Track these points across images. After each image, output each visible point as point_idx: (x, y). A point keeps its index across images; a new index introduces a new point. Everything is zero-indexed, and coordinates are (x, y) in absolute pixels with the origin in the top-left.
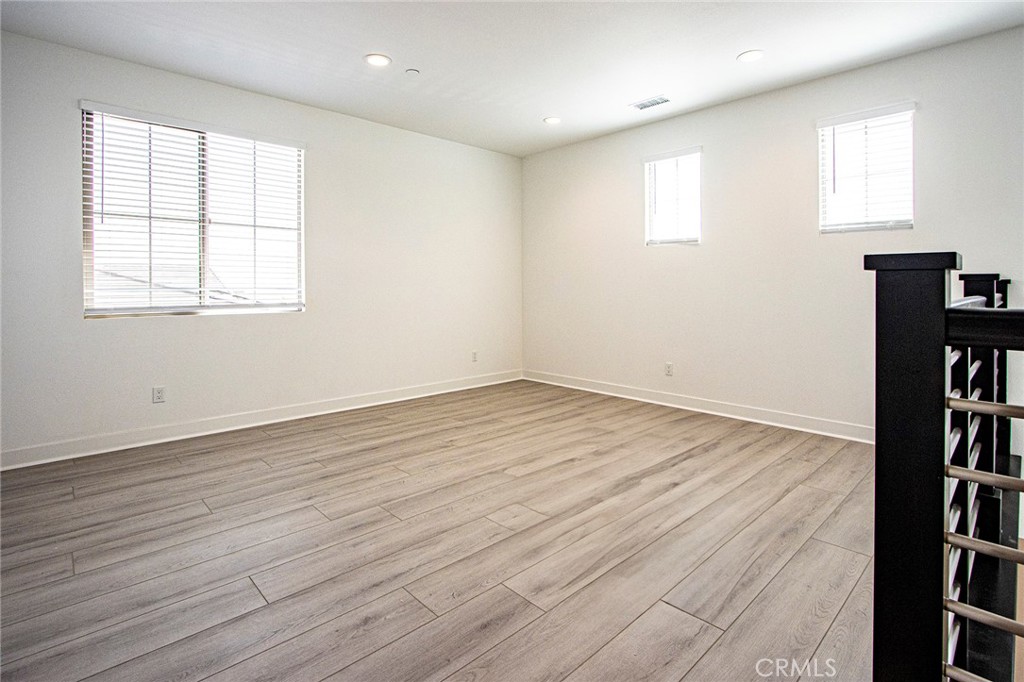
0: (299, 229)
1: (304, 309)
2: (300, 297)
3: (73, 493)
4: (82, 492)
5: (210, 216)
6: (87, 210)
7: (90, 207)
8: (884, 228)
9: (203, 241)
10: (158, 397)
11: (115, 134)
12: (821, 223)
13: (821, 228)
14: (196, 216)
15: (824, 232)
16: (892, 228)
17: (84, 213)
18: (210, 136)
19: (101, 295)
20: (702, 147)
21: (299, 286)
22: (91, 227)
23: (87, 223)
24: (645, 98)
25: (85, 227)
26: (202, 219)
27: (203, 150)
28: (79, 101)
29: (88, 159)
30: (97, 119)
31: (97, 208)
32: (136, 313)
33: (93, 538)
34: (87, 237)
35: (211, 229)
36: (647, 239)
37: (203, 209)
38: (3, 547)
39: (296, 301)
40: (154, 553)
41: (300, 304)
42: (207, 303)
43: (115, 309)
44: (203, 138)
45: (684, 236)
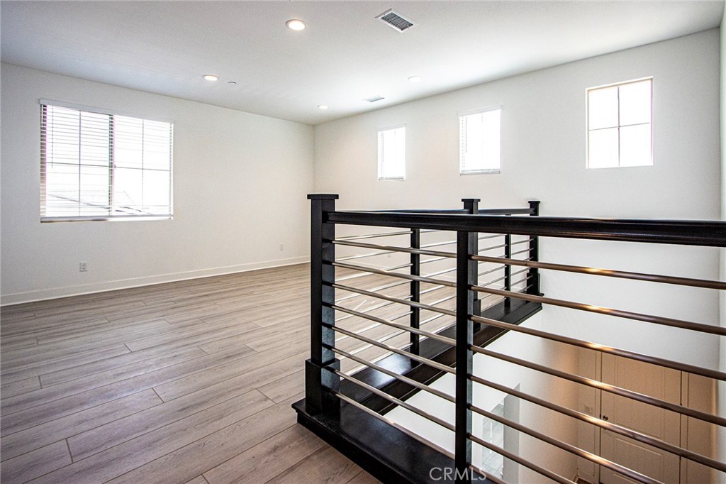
0: (170, 171)
1: (172, 218)
2: (170, 211)
3: (35, 315)
4: (40, 315)
5: (116, 163)
6: (43, 161)
7: (45, 159)
8: (488, 173)
9: (111, 178)
10: (83, 268)
11: (60, 118)
12: (461, 169)
13: (461, 172)
14: (107, 164)
15: (461, 175)
16: (492, 173)
17: (42, 163)
18: (116, 117)
19: (51, 209)
20: (406, 124)
21: (170, 205)
22: (45, 171)
23: (43, 168)
24: (372, 96)
25: (42, 170)
26: (111, 165)
27: (112, 125)
28: (39, 100)
29: (44, 128)
30: (49, 108)
31: (48, 160)
32: (71, 220)
33: (47, 332)
34: (43, 176)
35: (116, 171)
36: (379, 176)
37: (112, 160)
38: (2, 336)
39: (168, 213)
40: (78, 337)
41: (170, 215)
42: (113, 214)
43: (59, 217)
44: (112, 118)
45: (397, 175)
